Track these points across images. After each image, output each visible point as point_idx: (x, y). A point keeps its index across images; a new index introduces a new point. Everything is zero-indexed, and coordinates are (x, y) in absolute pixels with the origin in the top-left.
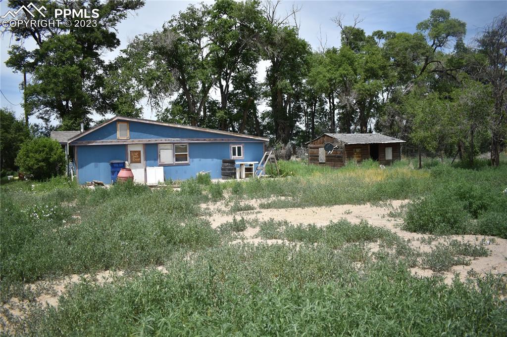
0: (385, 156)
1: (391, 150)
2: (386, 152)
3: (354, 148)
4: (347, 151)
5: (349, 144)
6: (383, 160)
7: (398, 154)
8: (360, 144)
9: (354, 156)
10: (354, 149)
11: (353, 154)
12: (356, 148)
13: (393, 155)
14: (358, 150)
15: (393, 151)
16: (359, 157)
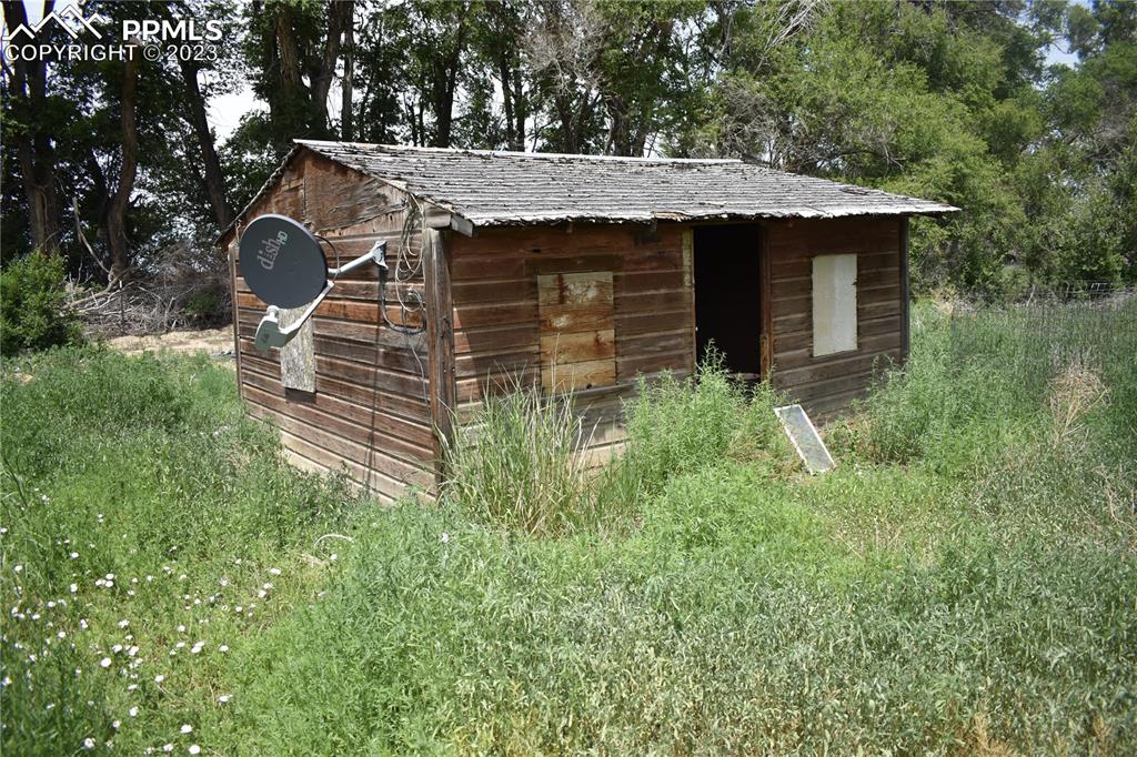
0: (808, 323)
1: (853, 277)
2: (816, 294)
3: (536, 267)
4: (466, 296)
5: (482, 218)
6: (791, 363)
7: (896, 303)
8: (603, 223)
9: (551, 343)
10: (546, 280)
11: (542, 326)
12: (563, 266)
13: (860, 313)
14: (585, 288)
15: (867, 286)
16: (599, 350)
